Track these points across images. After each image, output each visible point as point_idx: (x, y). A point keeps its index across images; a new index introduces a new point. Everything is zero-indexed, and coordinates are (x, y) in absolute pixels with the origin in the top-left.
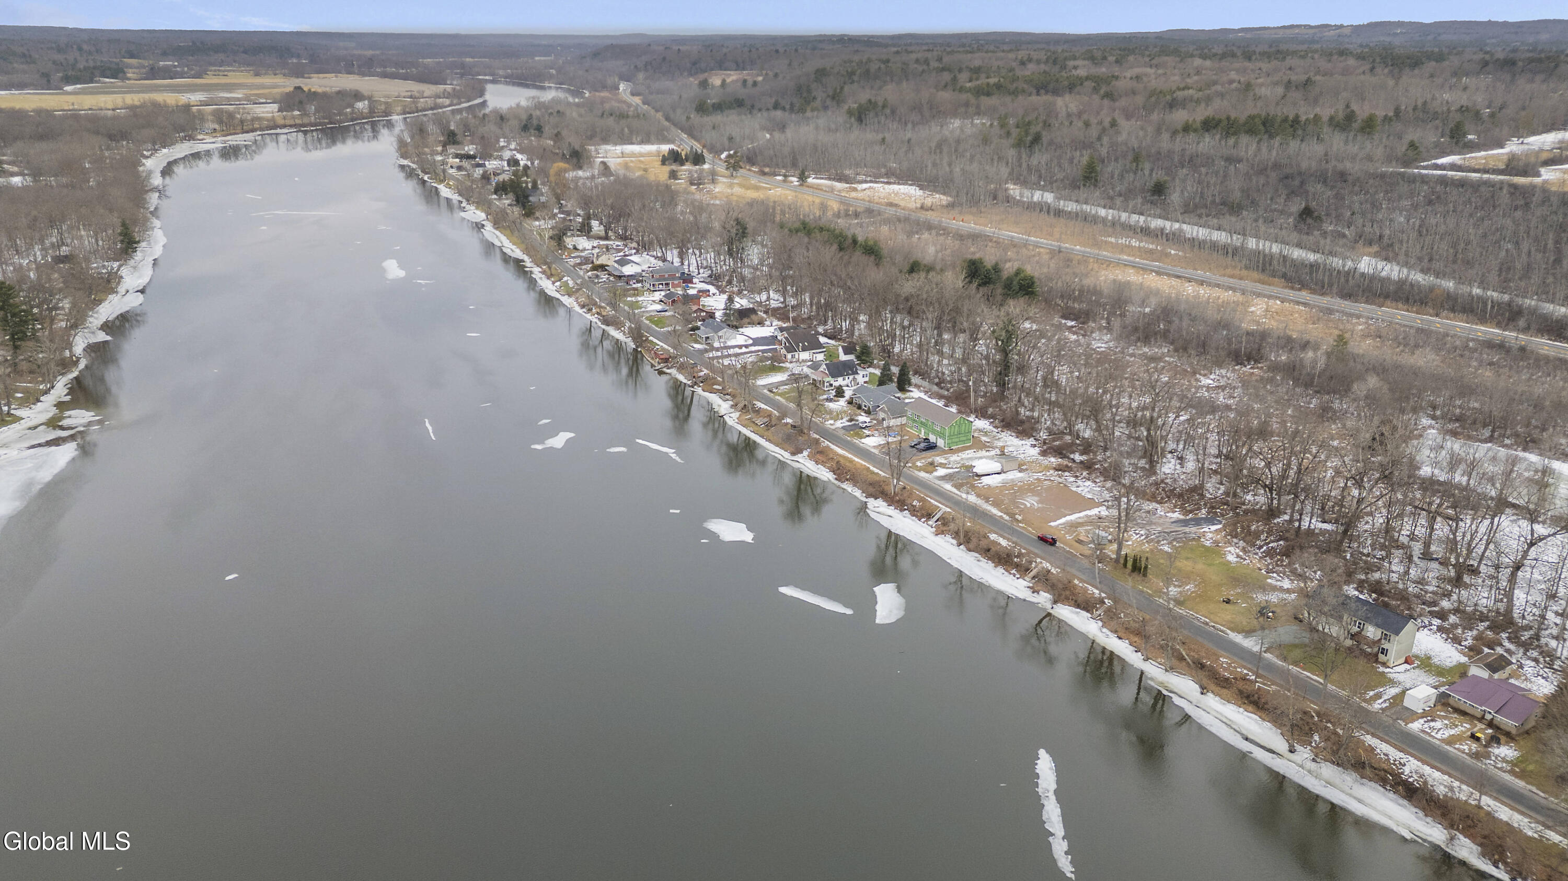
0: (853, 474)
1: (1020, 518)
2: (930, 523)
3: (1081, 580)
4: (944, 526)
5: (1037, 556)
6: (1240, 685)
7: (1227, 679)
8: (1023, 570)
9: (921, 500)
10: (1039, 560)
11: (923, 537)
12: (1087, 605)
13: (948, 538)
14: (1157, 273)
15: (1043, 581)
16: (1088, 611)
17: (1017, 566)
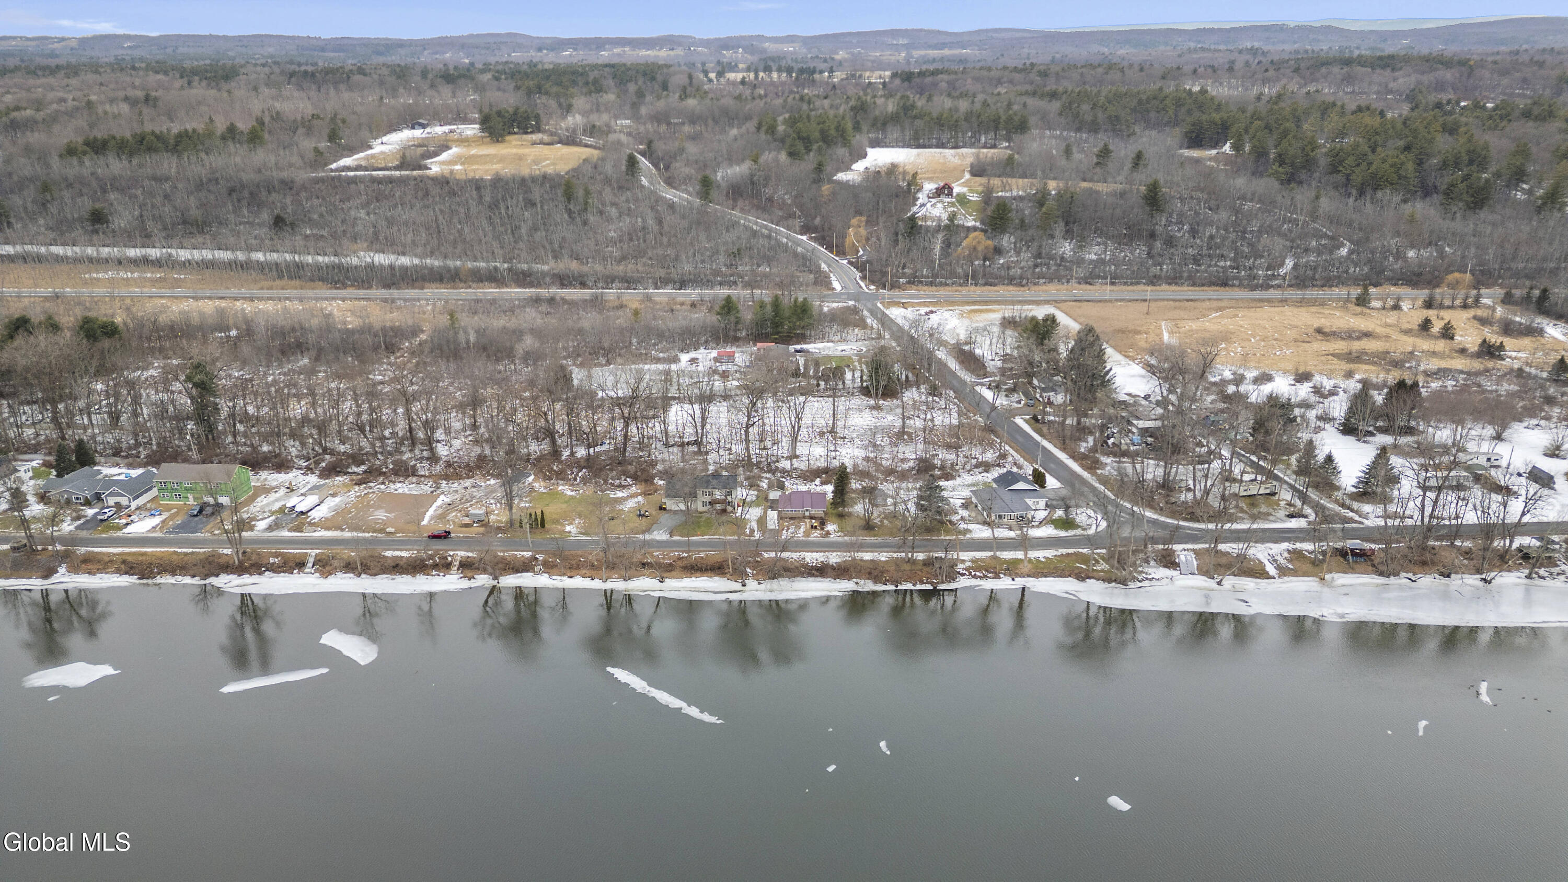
0: (160, 565)
1: (392, 530)
2: (307, 570)
3: (504, 552)
4: (325, 566)
5: (447, 551)
6: (679, 563)
7: (670, 564)
8: (444, 566)
9: (276, 555)
10: (451, 553)
11: (315, 585)
12: (525, 567)
13: (340, 575)
14: (193, 298)
15: (467, 567)
16: (528, 571)
17: (435, 566)
